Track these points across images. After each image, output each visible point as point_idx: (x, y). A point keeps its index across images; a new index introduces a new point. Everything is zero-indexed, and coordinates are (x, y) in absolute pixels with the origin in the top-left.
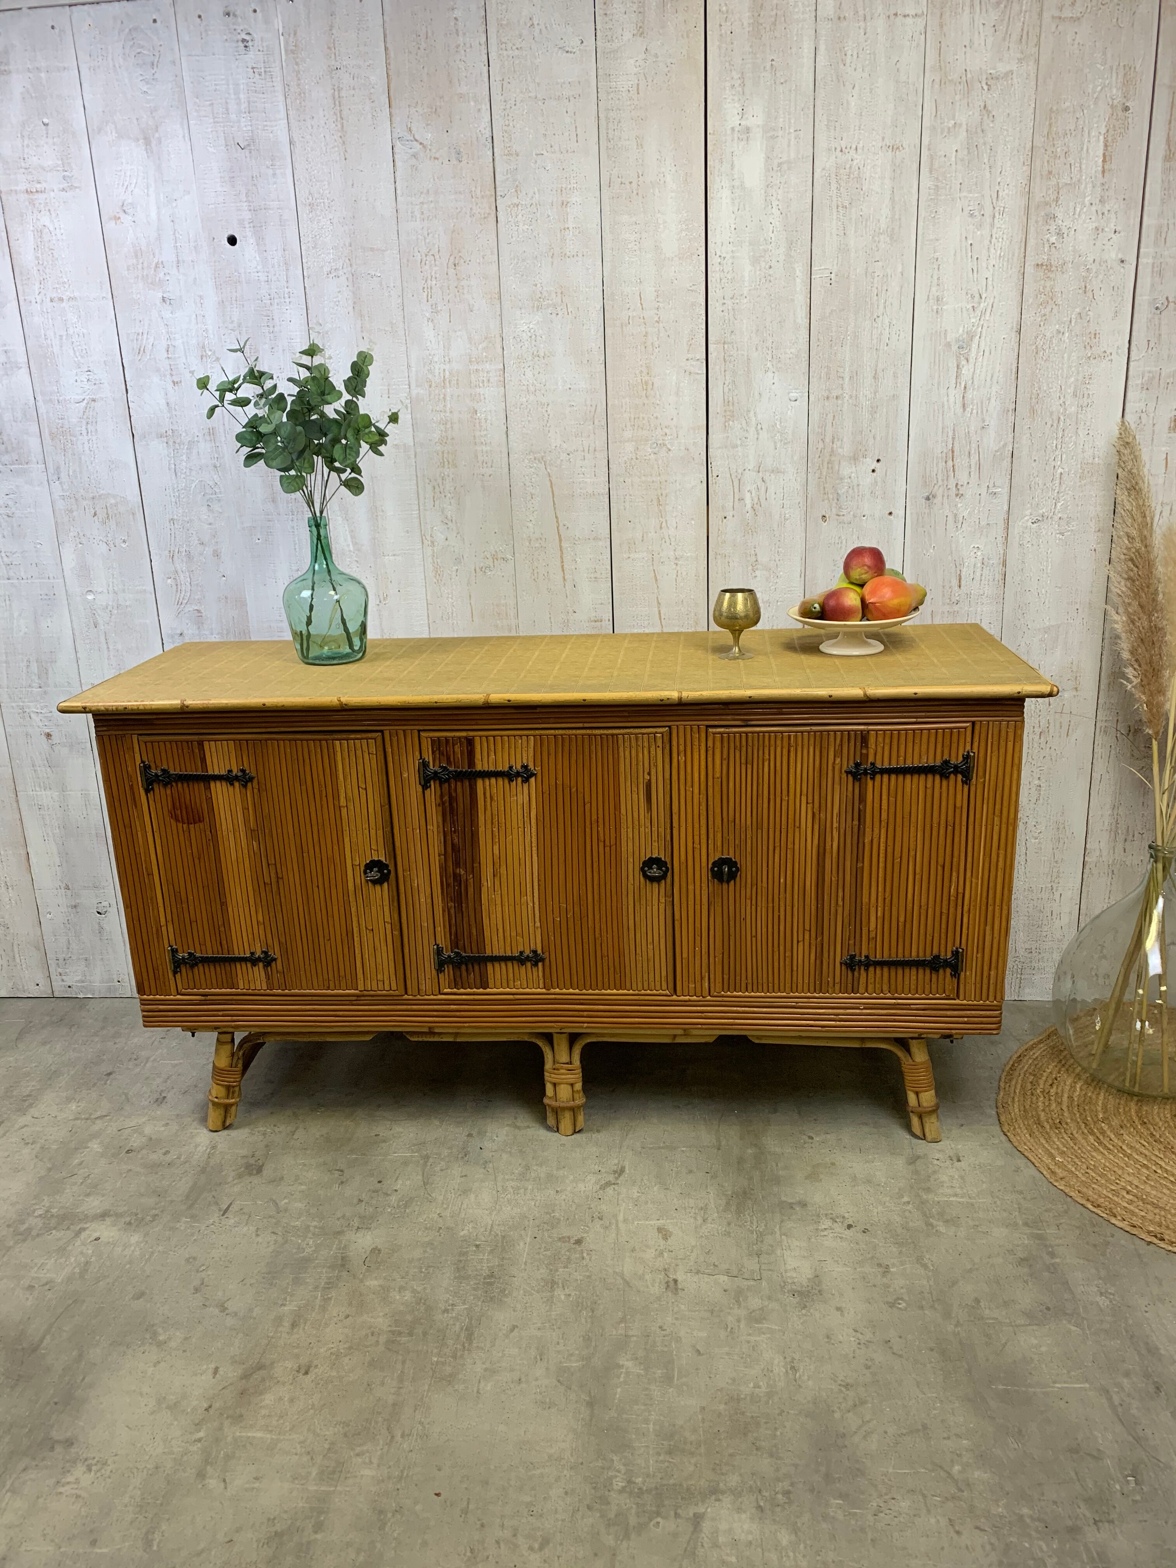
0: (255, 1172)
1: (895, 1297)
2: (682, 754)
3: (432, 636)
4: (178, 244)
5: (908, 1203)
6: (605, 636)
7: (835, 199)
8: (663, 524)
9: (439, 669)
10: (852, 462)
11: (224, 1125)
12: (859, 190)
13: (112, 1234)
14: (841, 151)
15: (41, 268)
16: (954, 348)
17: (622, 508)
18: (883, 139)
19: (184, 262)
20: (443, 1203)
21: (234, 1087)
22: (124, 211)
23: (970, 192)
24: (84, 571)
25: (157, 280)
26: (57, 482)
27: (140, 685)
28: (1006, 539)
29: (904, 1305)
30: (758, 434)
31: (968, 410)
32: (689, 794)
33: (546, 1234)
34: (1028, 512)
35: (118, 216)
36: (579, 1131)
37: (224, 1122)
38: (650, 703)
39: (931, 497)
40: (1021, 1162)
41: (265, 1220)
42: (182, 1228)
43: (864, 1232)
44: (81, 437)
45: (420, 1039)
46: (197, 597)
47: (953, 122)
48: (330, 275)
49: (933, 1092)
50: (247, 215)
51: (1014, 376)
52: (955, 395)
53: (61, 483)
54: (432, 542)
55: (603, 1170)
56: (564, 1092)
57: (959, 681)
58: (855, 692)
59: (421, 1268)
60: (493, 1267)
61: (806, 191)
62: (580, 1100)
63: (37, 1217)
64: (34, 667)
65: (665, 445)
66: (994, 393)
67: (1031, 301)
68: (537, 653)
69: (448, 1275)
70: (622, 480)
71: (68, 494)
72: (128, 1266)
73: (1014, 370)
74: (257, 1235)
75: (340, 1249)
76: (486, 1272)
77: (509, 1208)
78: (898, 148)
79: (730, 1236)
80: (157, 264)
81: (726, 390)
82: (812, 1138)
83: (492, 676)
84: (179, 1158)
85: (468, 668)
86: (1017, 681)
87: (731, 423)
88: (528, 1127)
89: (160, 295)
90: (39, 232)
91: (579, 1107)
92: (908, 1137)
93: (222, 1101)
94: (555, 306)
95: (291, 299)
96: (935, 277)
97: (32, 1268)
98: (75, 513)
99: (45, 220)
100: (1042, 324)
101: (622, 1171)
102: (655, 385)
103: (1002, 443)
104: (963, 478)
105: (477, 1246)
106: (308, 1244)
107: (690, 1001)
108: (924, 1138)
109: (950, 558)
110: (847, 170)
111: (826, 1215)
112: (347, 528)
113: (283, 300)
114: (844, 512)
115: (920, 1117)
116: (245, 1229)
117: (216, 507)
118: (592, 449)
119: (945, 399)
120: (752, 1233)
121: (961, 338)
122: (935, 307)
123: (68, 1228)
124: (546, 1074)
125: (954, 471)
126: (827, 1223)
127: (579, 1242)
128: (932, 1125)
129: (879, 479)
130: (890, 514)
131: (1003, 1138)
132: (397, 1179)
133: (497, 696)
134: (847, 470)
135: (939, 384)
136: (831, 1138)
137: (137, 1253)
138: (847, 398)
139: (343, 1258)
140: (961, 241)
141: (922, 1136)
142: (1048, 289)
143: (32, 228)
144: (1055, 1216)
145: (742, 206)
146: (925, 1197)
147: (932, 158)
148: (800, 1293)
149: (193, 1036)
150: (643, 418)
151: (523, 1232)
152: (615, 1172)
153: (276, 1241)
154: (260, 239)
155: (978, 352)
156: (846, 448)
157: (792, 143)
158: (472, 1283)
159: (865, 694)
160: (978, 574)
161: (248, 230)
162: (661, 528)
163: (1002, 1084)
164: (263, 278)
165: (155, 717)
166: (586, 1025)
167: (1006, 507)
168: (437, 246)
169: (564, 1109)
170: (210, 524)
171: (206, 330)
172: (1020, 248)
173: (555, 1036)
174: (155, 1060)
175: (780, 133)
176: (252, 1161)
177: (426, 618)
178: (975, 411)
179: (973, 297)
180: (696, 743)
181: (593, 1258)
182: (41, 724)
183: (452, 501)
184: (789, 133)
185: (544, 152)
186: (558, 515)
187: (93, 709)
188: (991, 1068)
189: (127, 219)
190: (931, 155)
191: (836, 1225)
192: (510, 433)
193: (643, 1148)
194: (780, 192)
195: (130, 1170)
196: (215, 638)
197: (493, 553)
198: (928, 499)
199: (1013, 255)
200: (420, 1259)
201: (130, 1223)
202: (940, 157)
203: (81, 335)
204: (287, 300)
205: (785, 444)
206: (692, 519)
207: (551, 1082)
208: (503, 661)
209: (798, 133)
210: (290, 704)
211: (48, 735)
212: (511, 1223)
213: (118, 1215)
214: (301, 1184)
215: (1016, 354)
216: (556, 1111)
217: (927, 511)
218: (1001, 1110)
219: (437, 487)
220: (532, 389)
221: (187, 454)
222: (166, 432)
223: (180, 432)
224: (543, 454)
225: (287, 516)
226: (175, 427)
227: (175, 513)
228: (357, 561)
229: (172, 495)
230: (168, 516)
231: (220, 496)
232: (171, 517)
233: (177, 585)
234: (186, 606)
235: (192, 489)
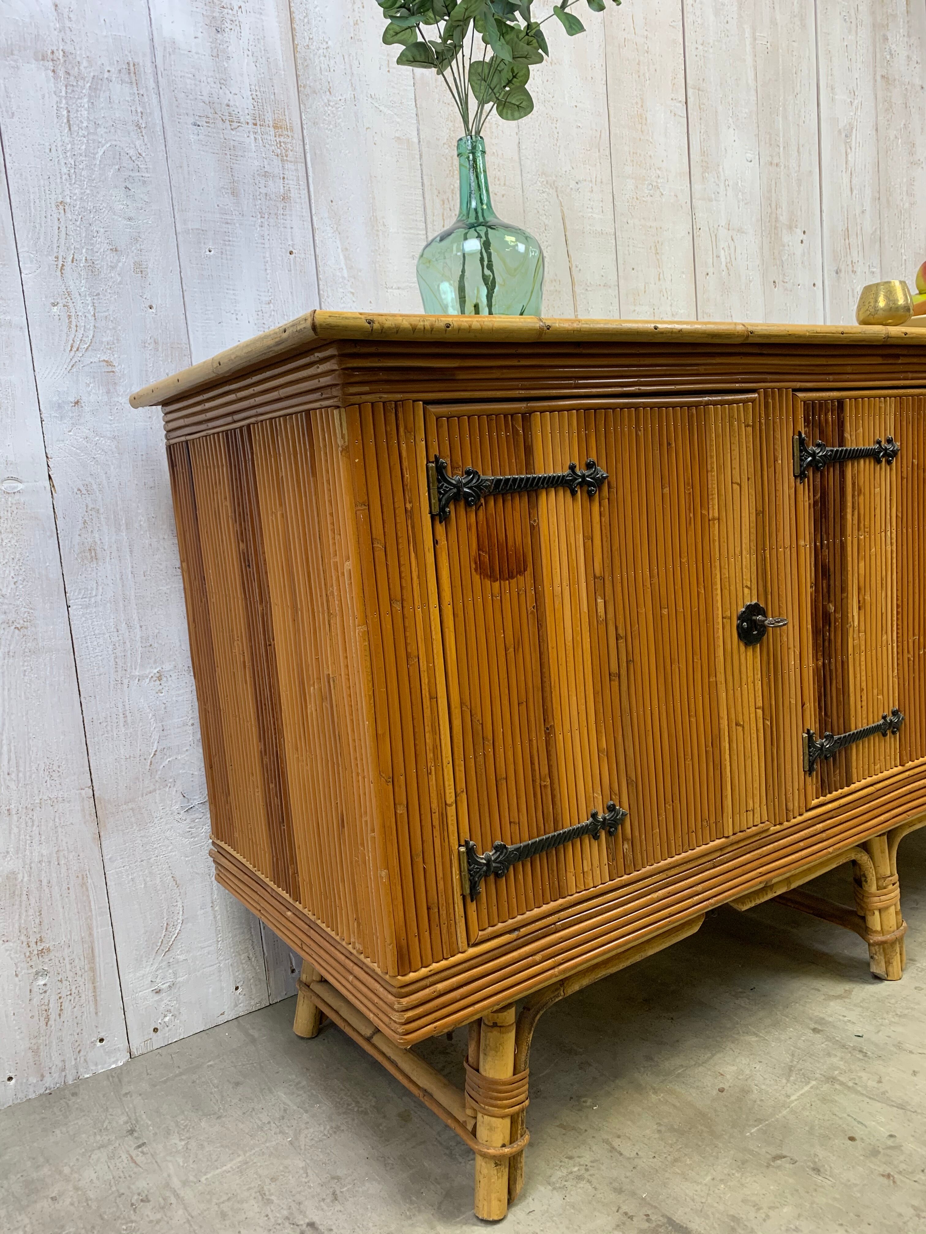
8: (661, 275)
10: (789, 231)
16: (843, 136)
17: (627, 252)
21: (523, 1110)
30: (726, 190)
31: (854, 194)
39: (838, 271)
46: (105, 340)
51: (877, 168)
52: (846, 178)
65: (658, 187)
66: (867, 182)
67: (881, 106)
70: (625, 221)
73: (877, 163)
81: (702, 140)
87: (707, 174)
91: (903, 935)
96: (829, 68)
100: (887, 127)
102: (648, 121)
103: (874, 228)
104: (854, 255)
114: (786, 279)
118: (599, 180)
119: (840, 182)
121: (846, 127)
122: (831, 95)
125: (850, 249)
129: (805, 250)
130: (813, 284)
134: (786, 238)
135: (837, 166)
138: (783, 166)
140: (841, 41)
142: (889, 98)
155: (856, 143)
156: (784, 217)
170: (130, 219)
172: (873, 59)
178: (857, 196)
179: (850, 92)
198: (835, 272)
199: (869, 63)
205: (746, 204)
206: (683, 273)
207: (878, 910)
215: (877, 149)
217: (837, 284)
219: (446, 201)
221: (90, 96)
222: (53, 52)
223: (78, 59)
224: (554, 178)
225: (254, 219)
226: (69, 48)
227: (67, 192)
228: (353, 293)
229: (63, 162)
230: (53, 197)
231: (147, 175)
232: (60, 200)
233: (70, 317)
234: (90, 353)
235: (98, 156)
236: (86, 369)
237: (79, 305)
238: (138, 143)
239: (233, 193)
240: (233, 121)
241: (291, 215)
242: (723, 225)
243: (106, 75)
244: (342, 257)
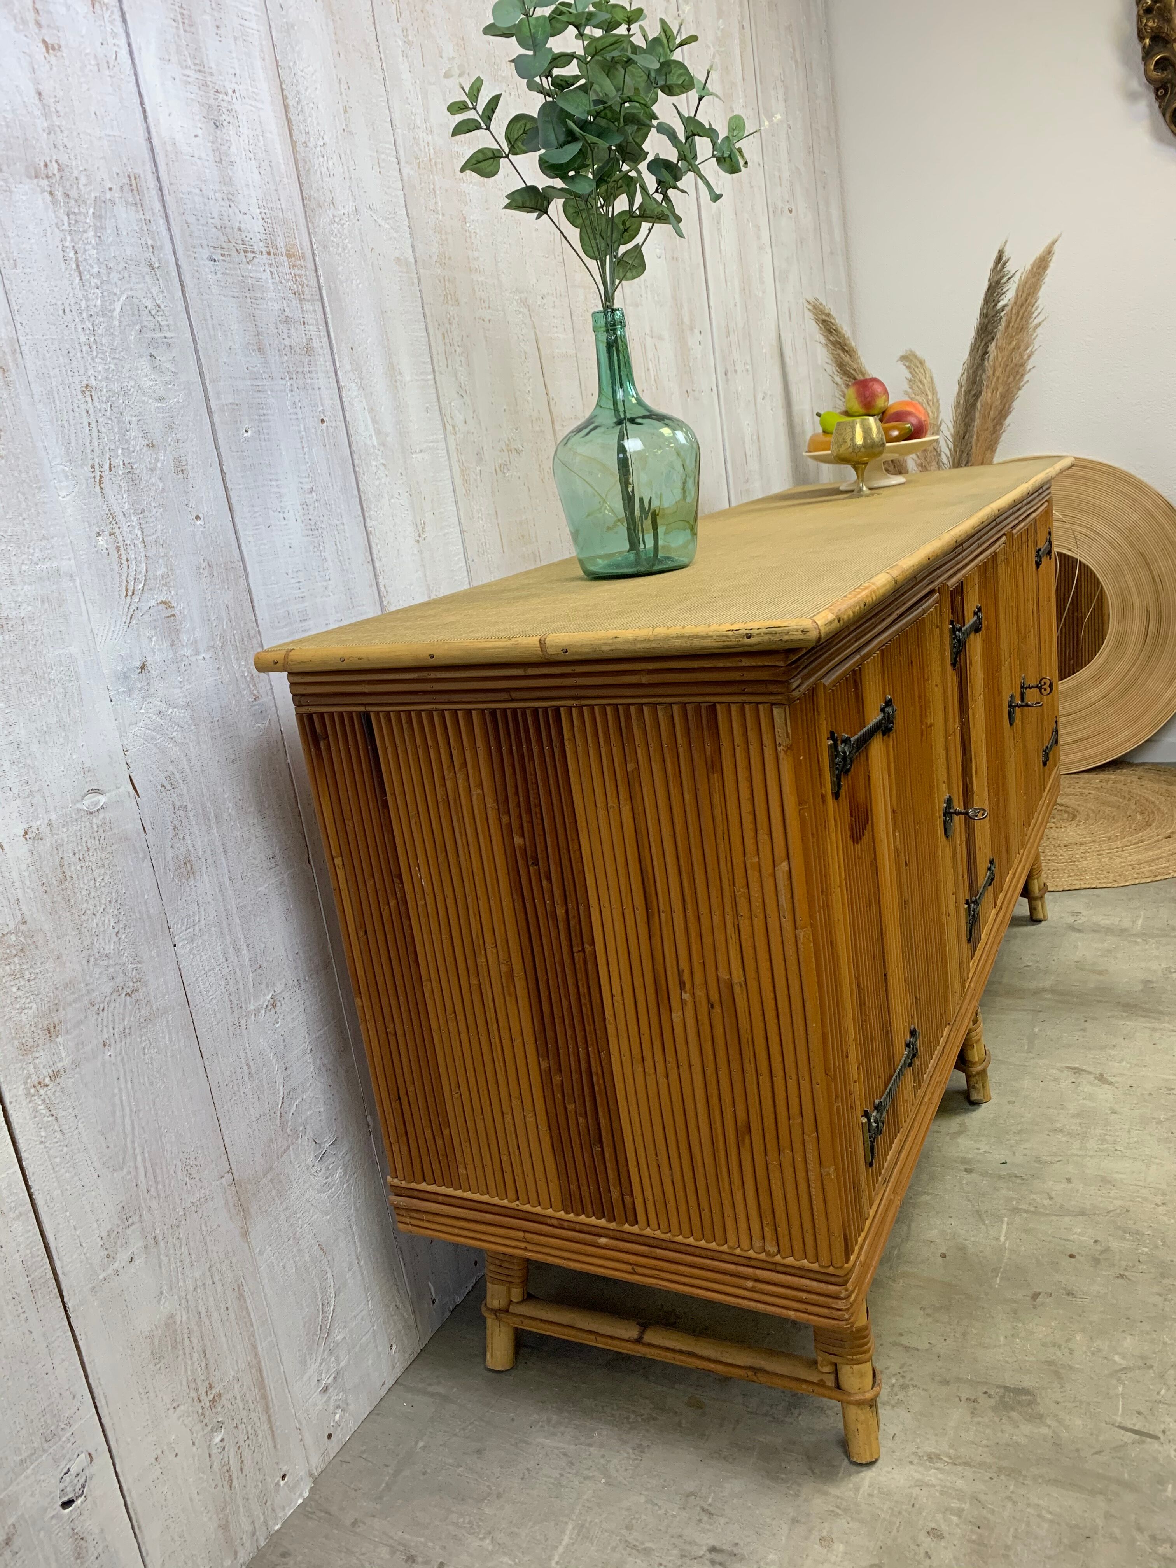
34: (760, 389)
46: (159, 573)
54: (454, 428)
66: (735, 272)
103: (744, 321)
118: (558, 292)
125: (731, 347)
156: (687, 317)
160: (751, 450)
167: (753, 384)
178: (730, 288)
183: (462, 359)
216: (982, 1075)
221: (96, 228)
222: (46, 165)
223: (76, 173)
224: (526, 294)
225: (284, 382)
226: (64, 159)
229: (80, 327)
230: (77, 379)
231: (168, 335)
232: (85, 383)
233: (118, 549)
234: (146, 595)
235: (116, 314)
236: (146, 618)
237: (125, 529)
238: (155, 290)
239: (260, 350)
240: (246, 250)
241: (317, 373)
242: (649, 331)
243: (108, 195)
244: (369, 420)
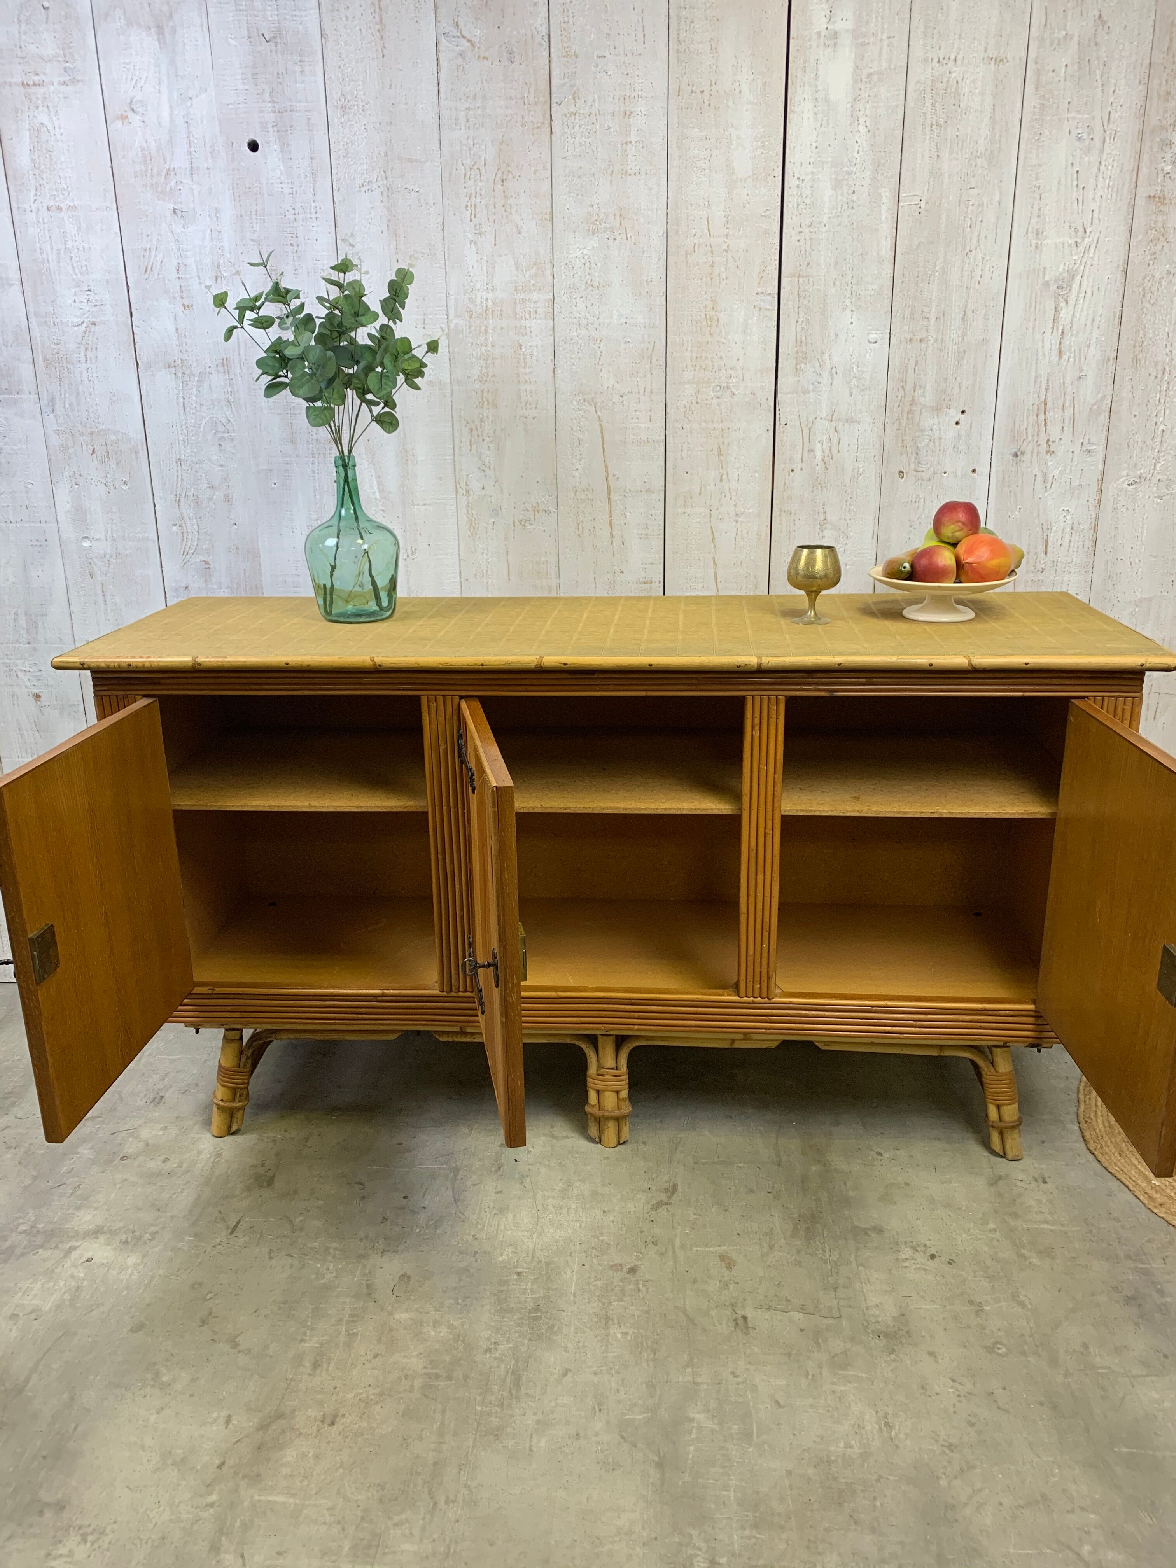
0: (265, 1184)
1: (992, 1340)
2: (757, 728)
3: (464, 595)
4: (192, 149)
5: (995, 1230)
6: (657, 598)
7: (929, 116)
8: (725, 477)
9: (479, 629)
10: (935, 413)
11: (229, 1131)
12: (956, 106)
13: (105, 1255)
14: (939, 62)
15: (37, 172)
16: (1053, 287)
17: (679, 457)
18: (985, 51)
19: (198, 169)
20: (477, 1223)
21: (241, 1089)
22: (133, 109)
23: (1079, 112)
24: (80, 516)
25: (168, 190)
26: (52, 415)
27: (144, 640)
28: (1099, 501)
29: (1004, 1350)
31: (1065, 357)
32: (763, 773)
33: (595, 1261)
34: (1125, 473)
35: (125, 114)
36: (623, 1143)
37: (230, 1127)
38: (725, 669)
39: (1019, 453)
40: (1114, 1184)
41: (279, 1241)
42: (185, 1248)
43: (950, 1263)
44: (78, 365)
45: (450, 1039)
46: (204, 547)
47: (1064, 33)
48: (363, 189)
49: (1016, 1106)
50: (271, 117)
51: (1117, 320)
52: (1051, 341)
53: (55, 416)
54: (468, 492)
55: (654, 1188)
56: (610, 1100)
57: (1072, 651)
58: (958, 660)
59: (457, 1299)
60: (537, 1299)
61: (897, 106)
62: (627, 1109)
63: (21, 1233)
64: (23, 622)
65: (728, 388)
66: (1094, 340)
67: (1140, 237)
68: (585, 615)
69: (488, 1307)
70: (680, 426)
71: (63, 429)
72: (125, 1292)
73: (1118, 314)
74: (271, 1258)
75: (364, 1275)
76: (531, 1305)
77: (552, 1230)
78: (1001, 61)
79: (801, 1266)
80: (168, 170)
81: (799, 329)
82: (881, 1155)
83: (541, 637)
84: (180, 1166)
85: (512, 629)
86: (1138, 652)
87: (803, 365)
88: (567, 1137)
89: (171, 206)
90: (37, 131)
91: (624, 1117)
92: (986, 1154)
93: (228, 1104)
94: (612, 230)
95: (318, 215)
96: (1036, 207)
97: (16, 1293)
98: (71, 451)
99: (43, 118)
100: (1151, 263)
101: (675, 1189)
102: (721, 322)
103: (1100, 395)
104: (1055, 432)
105: (519, 1274)
106: (328, 1269)
107: (754, 1002)
108: (1004, 1156)
109: (1036, 521)
110: (944, 85)
111: (906, 1243)
112: (373, 473)
113: (308, 216)
114: (924, 468)
115: (1001, 1133)
116: (257, 1250)
117: (228, 446)
118: (648, 391)
119: (1040, 344)
120: (826, 1263)
121: (1061, 278)
122: (1034, 242)
123: (56, 1247)
124: (589, 1080)
125: (1045, 425)
126: (906, 1253)
127: (633, 1270)
128: (1014, 1142)
129: (963, 433)
130: (974, 471)
131: (1091, 1157)
132: (424, 1195)
133: (552, 659)
134: (928, 421)
135: (1034, 328)
136: (902, 1154)
137: (135, 1277)
138: (932, 341)
139: (368, 1286)
140: (1066, 168)
141: (1002, 1153)
142: (1160, 224)
143: (27, 127)
144: (1158, 1248)
145: (825, 122)
146: (1012, 1224)
147: (1038, 73)
148: (887, 1335)
149: (197, 1032)
150: (706, 358)
151: (569, 1258)
152: (667, 1190)
153: (292, 1266)
154: (285, 146)
155: (1079, 293)
156: (928, 398)
157: (884, 52)
158: (515, 1317)
159: (970, 664)
160: (1067, 539)
161: (271, 133)
162: (721, 480)
163: (1082, 1097)
164: (287, 191)
165: (161, 675)
166: (636, 1027)
167: (1101, 467)
168: (483, 159)
169: (608, 1118)
170: (222, 466)
171: (222, 248)
172: (1131, 178)
173: (600, 1039)
174: (150, 1054)
175: (872, 40)
176: (261, 1171)
177: (458, 575)
178: (1072, 359)
179: (1076, 230)
180: (774, 716)
181: (650, 1290)
182: (29, 684)
183: (491, 446)
184: (881, 40)
185: (607, 54)
186: (608, 463)
187: (92, 665)
188: (1067, 1078)
189: (135, 119)
190: (1038, 70)
191: (917, 1254)
192: (558, 371)
193: (696, 1163)
194: (868, 106)
195: (125, 1180)
196: (224, 593)
197: (535, 504)
198: (1016, 455)
199: (1123, 185)
200: (455, 1288)
201: (126, 1242)
202: (1048, 72)
203: (81, 249)
204: (314, 216)
205: (862, 390)
206: (756, 471)
207: (594, 1089)
208: (549, 622)
209: (891, 40)
210: (317, 664)
211: (37, 696)
212: (554, 1248)
213: (113, 1233)
214: (318, 1199)
215: (1121, 296)
216: (599, 1121)
217: (1014, 469)
218: (1084, 1126)
219: (474, 429)
220: (584, 321)
221: (198, 386)
222: (175, 361)
223: (190, 362)
224: (593, 395)
225: (307, 459)
226: (185, 356)
227: (182, 452)
228: (383, 511)
229: (180, 432)
230: (174, 456)
231: (233, 434)
232: (178, 457)
233: (183, 533)
234: (193, 556)
235: (202, 426)
236: (193, 566)
237: (189, 524)
238: (228, 413)
239: (292, 441)
242: (823, 415)
243: (208, 370)
244: (375, 483)
